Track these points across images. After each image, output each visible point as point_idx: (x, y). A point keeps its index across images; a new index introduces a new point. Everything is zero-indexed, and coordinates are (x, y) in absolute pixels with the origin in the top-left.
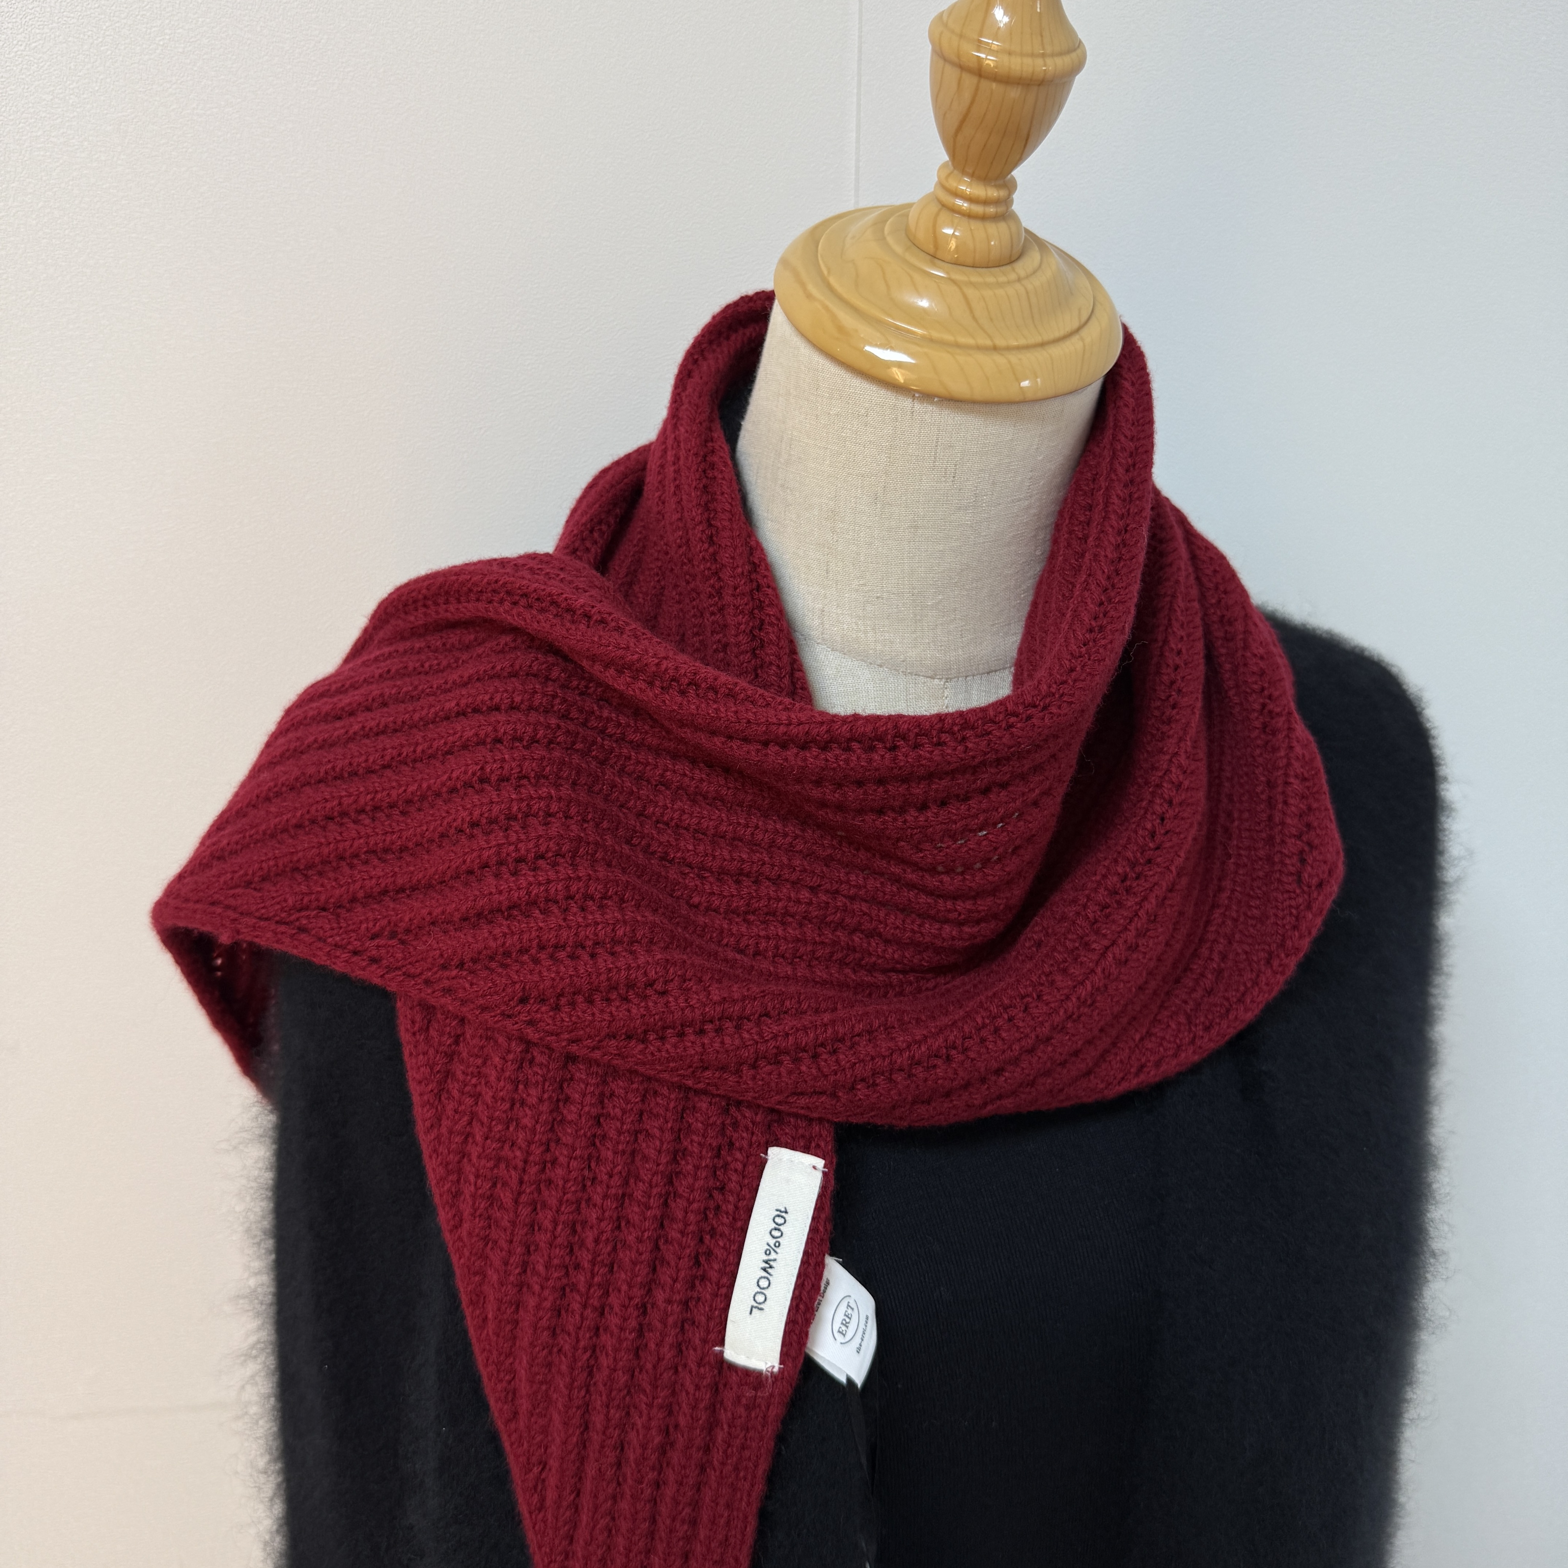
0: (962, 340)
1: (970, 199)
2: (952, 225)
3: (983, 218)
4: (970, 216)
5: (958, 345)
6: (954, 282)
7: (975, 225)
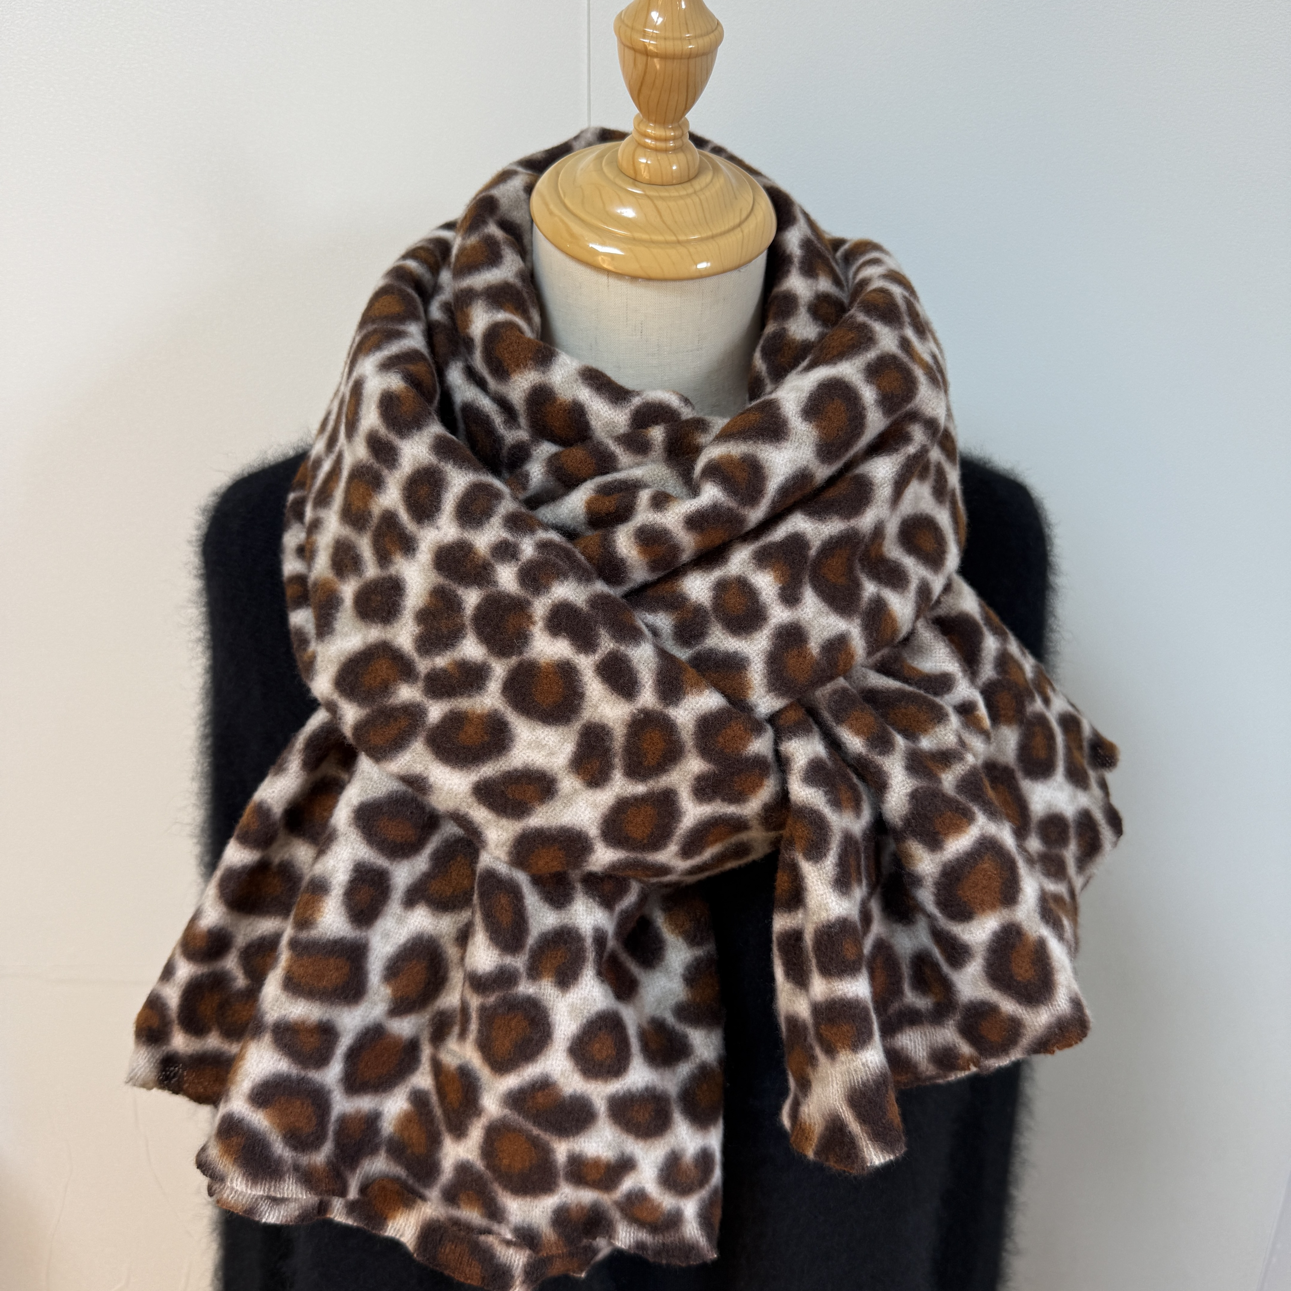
0: (656, 237)
1: (656, 139)
2: (645, 156)
3: (666, 151)
4: (656, 150)
5: (652, 242)
6: (649, 197)
7: (661, 156)
